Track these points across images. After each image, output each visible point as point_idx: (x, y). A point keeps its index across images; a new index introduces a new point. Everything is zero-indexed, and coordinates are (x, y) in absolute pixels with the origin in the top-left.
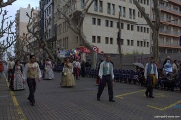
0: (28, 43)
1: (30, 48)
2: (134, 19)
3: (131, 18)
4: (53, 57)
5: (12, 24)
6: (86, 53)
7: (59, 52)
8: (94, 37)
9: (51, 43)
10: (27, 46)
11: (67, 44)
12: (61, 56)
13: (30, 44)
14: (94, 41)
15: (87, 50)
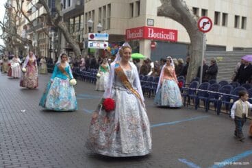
0: (27, 22)
1: (30, 31)
4: (77, 47)
6: (153, 40)
7: (92, 37)
9: (71, 20)
10: (25, 27)
11: (109, 19)
12: (95, 45)
13: (31, 23)
15: (153, 35)
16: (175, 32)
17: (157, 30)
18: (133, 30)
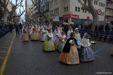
5: (22, 1)
6: (72, 18)
7: (54, 18)
10: (31, 16)
14: (76, 10)
15: (72, 17)
16: (78, 16)
17: (73, 15)
18: (65, 15)
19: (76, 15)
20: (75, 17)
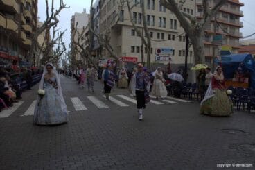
2: (175, 29)
3: (172, 28)
5: (62, 34)
6: (126, 62)
7: (100, 62)
8: (133, 48)
12: (102, 65)
14: (133, 51)
15: (126, 60)
16: (136, 59)
17: (127, 58)
19: (132, 58)
20: (130, 60)
